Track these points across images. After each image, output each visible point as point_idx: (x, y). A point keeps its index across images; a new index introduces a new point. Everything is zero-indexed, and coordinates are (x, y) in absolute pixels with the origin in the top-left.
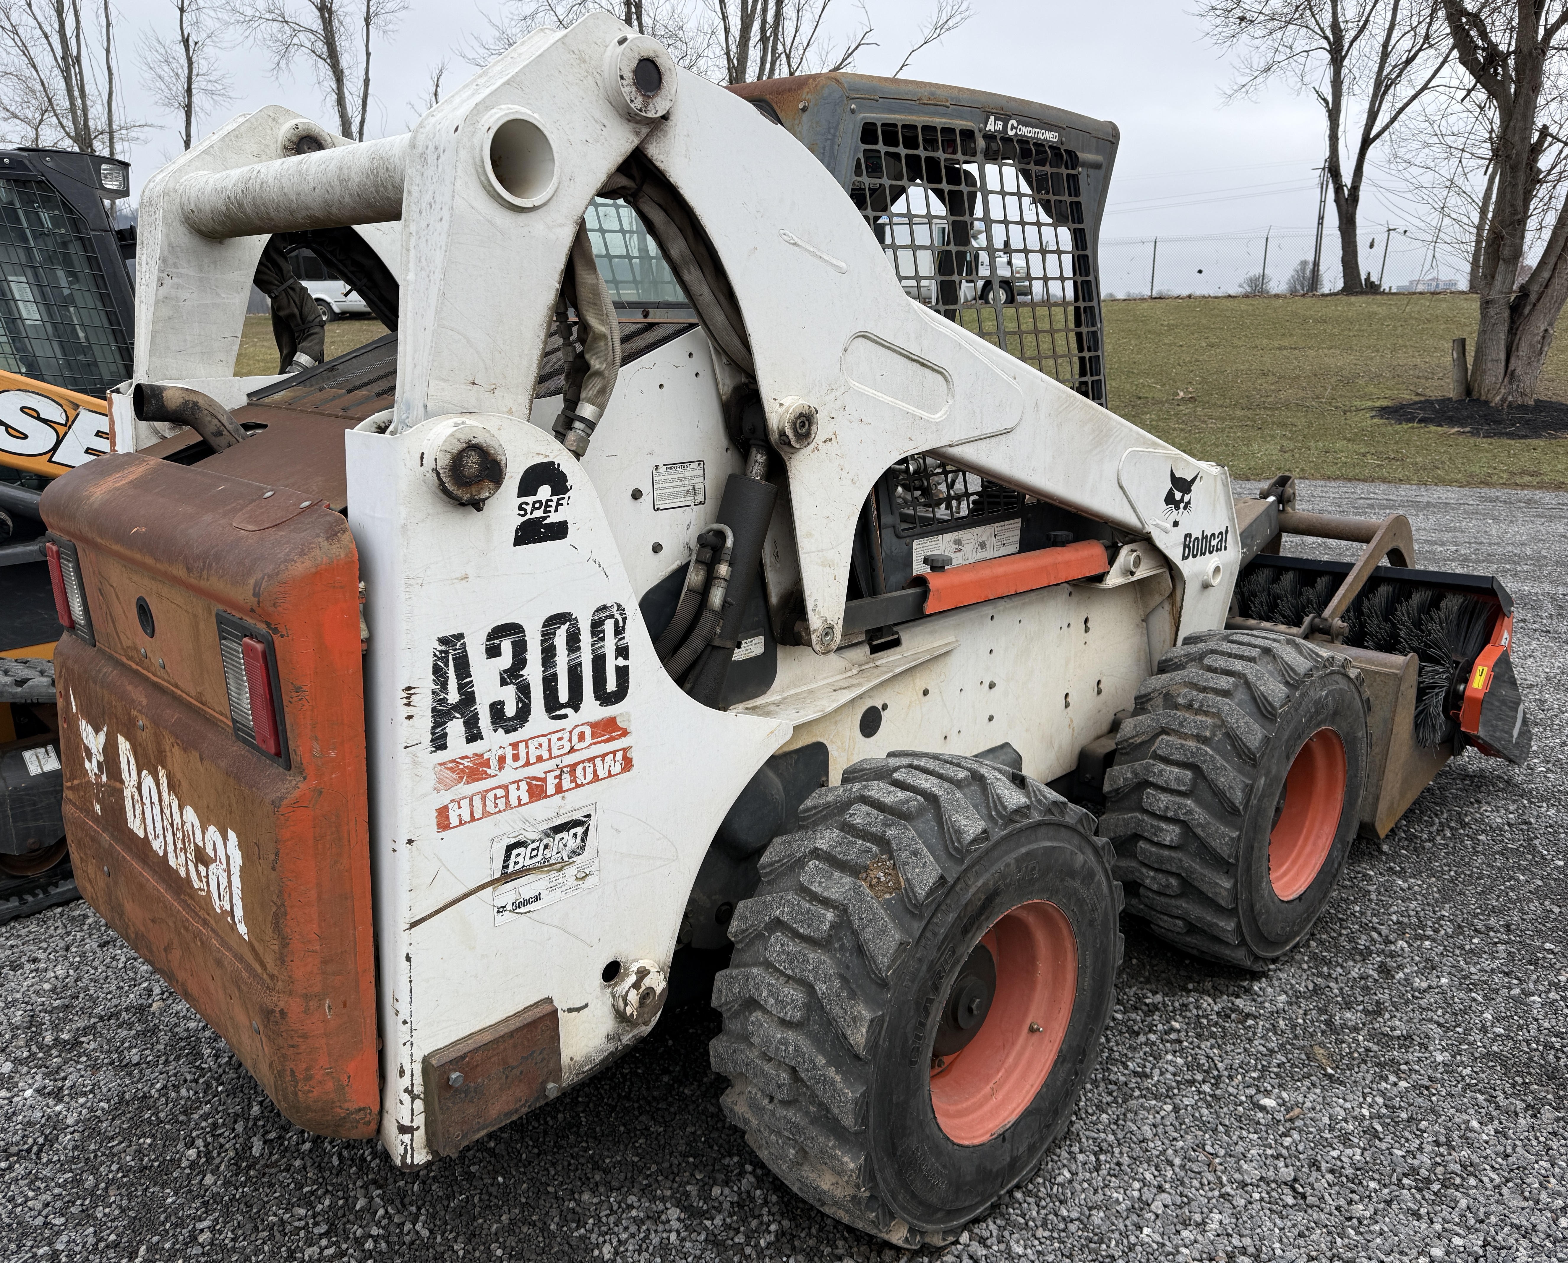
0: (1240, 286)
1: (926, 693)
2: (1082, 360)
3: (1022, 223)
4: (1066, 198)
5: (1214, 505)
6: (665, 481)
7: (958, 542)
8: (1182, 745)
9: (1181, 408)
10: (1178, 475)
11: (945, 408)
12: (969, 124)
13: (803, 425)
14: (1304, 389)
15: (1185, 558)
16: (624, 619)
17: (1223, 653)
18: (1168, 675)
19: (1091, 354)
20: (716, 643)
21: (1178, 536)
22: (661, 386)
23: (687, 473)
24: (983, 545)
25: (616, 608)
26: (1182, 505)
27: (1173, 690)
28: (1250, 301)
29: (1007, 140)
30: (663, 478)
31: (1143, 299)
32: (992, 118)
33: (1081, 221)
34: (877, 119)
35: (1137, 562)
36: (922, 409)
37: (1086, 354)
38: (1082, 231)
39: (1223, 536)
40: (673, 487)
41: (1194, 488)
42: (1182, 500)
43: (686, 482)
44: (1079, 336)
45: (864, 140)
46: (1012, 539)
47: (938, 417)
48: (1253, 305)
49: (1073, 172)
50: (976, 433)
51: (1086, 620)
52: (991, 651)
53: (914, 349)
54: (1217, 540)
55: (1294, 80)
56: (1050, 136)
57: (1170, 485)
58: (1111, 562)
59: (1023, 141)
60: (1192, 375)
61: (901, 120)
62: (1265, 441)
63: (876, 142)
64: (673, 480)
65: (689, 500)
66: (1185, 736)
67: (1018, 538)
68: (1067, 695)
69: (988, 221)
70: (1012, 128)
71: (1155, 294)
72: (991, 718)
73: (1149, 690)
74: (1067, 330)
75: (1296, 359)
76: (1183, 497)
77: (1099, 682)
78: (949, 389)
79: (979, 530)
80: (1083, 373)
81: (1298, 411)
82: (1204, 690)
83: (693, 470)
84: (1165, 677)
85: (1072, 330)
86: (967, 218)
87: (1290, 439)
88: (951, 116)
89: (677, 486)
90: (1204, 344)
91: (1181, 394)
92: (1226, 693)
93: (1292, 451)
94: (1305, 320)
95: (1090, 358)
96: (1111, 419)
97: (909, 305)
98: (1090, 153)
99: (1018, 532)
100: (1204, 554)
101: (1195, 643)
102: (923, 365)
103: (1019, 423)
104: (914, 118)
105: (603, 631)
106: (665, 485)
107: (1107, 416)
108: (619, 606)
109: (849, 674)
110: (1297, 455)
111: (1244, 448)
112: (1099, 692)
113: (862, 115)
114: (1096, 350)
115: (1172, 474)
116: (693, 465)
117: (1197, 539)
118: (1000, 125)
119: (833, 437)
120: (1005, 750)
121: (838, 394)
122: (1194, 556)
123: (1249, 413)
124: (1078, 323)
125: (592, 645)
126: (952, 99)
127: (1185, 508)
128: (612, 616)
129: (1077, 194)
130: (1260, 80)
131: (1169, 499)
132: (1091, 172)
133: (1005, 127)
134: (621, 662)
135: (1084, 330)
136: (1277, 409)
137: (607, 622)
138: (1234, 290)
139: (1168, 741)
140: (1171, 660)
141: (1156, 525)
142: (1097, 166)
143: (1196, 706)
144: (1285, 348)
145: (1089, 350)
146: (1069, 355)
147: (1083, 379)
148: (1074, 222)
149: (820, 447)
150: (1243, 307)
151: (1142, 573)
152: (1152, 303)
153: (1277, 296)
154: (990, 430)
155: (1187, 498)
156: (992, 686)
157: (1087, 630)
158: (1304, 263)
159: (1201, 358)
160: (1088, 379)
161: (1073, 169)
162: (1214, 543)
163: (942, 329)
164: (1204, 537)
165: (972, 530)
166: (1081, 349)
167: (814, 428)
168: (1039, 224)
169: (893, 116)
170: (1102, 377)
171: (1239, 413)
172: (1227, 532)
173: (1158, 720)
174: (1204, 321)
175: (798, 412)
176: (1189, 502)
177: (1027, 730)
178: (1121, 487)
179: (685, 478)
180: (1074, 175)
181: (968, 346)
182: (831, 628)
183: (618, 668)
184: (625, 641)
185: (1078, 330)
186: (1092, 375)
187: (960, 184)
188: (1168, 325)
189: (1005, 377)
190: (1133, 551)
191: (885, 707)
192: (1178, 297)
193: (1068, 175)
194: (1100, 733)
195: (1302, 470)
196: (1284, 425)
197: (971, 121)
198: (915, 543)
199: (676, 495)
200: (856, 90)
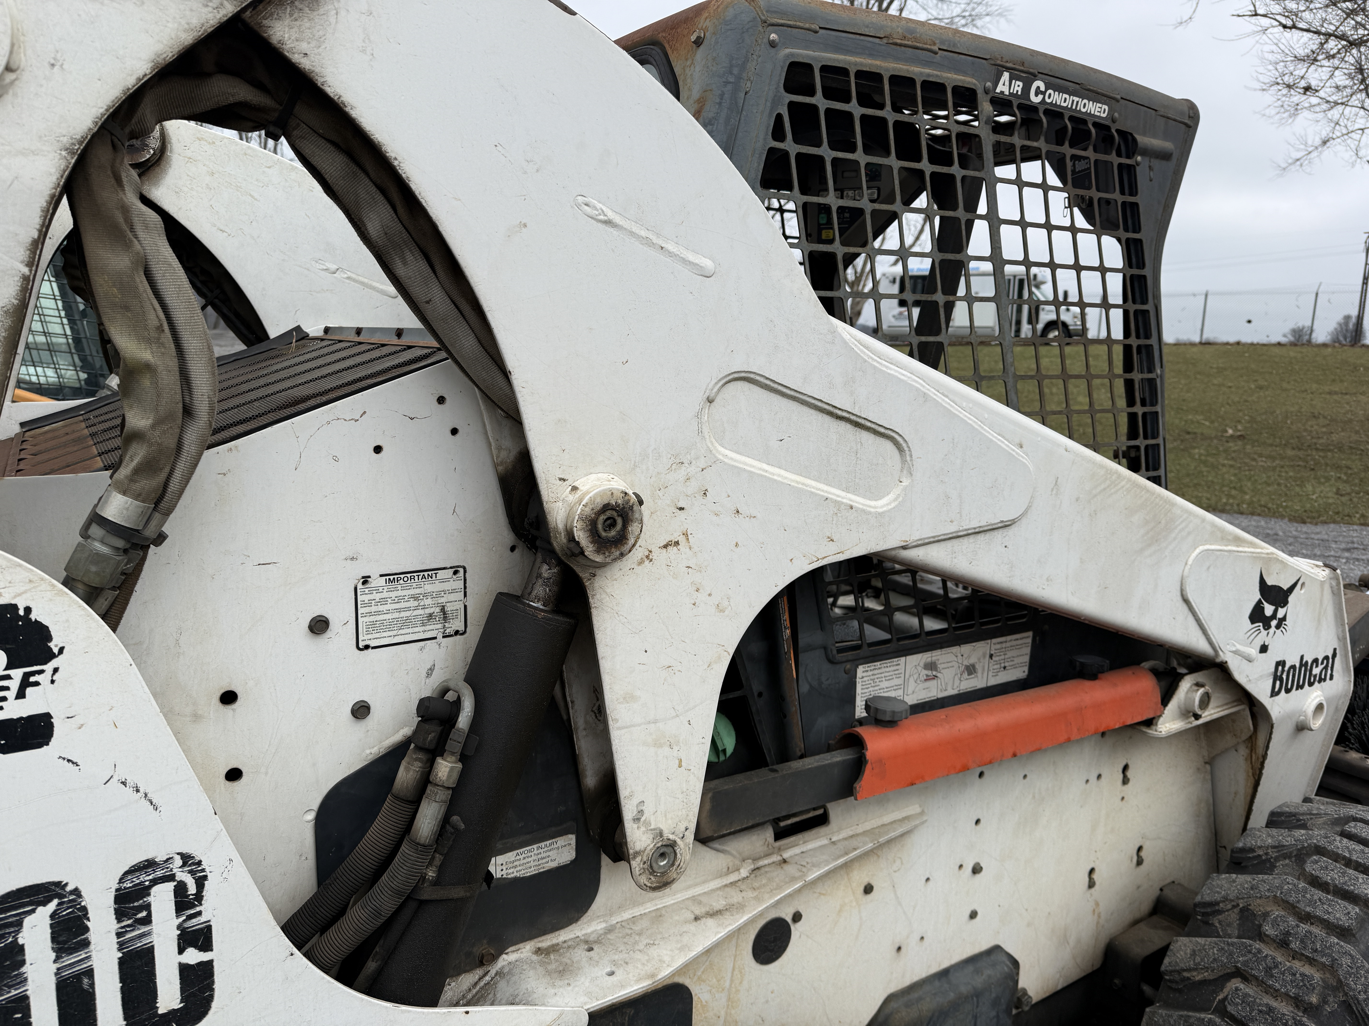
0: (1285, 336)
1: (868, 889)
2: (1132, 418)
3: (1049, 227)
4: (1116, 196)
5: (1319, 621)
6: (383, 601)
7: (931, 666)
8: (1271, 1010)
9: (1231, 444)
10: (1270, 582)
11: (897, 491)
12: (968, 79)
13: (611, 523)
14: (1357, 432)
15: (1274, 693)
16: (201, 882)
17: (1336, 857)
18: (1248, 878)
19: (1146, 409)
20: (427, 894)
21: (1267, 664)
22: (378, 449)
23: (428, 587)
24: (971, 670)
25: (178, 861)
26: (1274, 623)
27: (1258, 906)
28: (1298, 349)
29: (1029, 109)
30: (377, 597)
31: (1193, 344)
32: (1006, 76)
33: (1137, 229)
34: (814, 58)
35: (1205, 702)
36: (854, 493)
37: (1139, 409)
38: (1138, 243)
39: (1329, 661)
40: (399, 610)
41: (1291, 599)
42: (1274, 616)
43: (428, 601)
44: (1129, 384)
45: (789, 87)
46: (1017, 661)
47: (882, 504)
48: (1301, 352)
49: (1128, 161)
50: (951, 529)
51: (1125, 768)
52: (978, 822)
53: (841, 401)
54: (1321, 667)
55: (1349, 155)
56: (1097, 110)
57: (1258, 596)
58: (1165, 700)
59: (1054, 113)
60: (1241, 414)
61: (856, 64)
62: (1320, 483)
63: (811, 92)
64: (399, 600)
65: (434, 629)
66: (1276, 994)
67: (1027, 659)
68: (1092, 871)
69: (994, 221)
70: (1038, 92)
71: (1203, 341)
72: (973, 915)
73: (1217, 897)
74: (1111, 377)
75: (1348, 403)
76: (1275, 612)
77: (1140, 849)
78: (904, 461)
79: (966, 649)
80: (1132, 434)
81: (1352, 453)
82: (1307, 918)
83: (443, 581)
84: (1243, 880)
85: (1119, 376)
86: (960, 213)
87: (1346, 482)
88: (940, 66)
89: (408, 609)
90: (1253, 386)
91: (1230, 432)
92: (1344, 933)
93: (1349, 494)
94: (1356, 368)
95: (1144, 415)
96: (1174, 504)
97: (834, 331)
98: (1154, 136)
99: (1028, 650)
100: (1300, 687)
101: (1291, 828)
102: (857, 425)
103: (1023, 515)
104: (878, 63)
105: (148, 907)
106: (381, 608)
107: (1167, 501)
108: (186, 858)
109: (733, 877)
110: (1355, 500)
111: (1297, 489)
112: (1140, 862)
113: (788, 51)
114: (1154, 403)
115: (1262, 581)
116: (441, 574)
117: (1293, 667)
118: (1018, 87)
119: (682, 539)
120: (993, 957)
121: (692, 470)
122: (1288, 691)
123: (1301, 454)
124: (1128, 367)
125: (119, 935)
126: (942, 42)
127: (1278, 627)
128: (171, 878)
129: (1133, 191)
130: (1314, 154)
131: (1257, 616)
132: (1156, 163)
133: (1026, 90)
134: (193, 956)
135: (1136, 376)
136: (1329, 451)
137: (155, 890)
138: (1283, 340)
139: (1246, 995)
140: (1252, 850)
141: (1236, 652)
142: (1165, 156)
143: (1295, 945)
144: (1336, 393)
145: (1143, 404)
146: (1113, 410)
147: (1133, 443)
148: (1126, 230)
149: (654, 556)
150: (1292, 354)
151: (1210, 714)
152: (1201, 348)
153: (1325, 345)
154: (975, 524)
155: (1281, 613)
156: (977, 870)
157: (1125, 781)
158: (1347, 318)
159: (1250, 399)
160: (1141, 442)
161: (1128, 157)
162: (1316, 671)
163: (893, 370)
164: (1303, 664)
165: (955, 649)
166: (1131, 402)
167: (633, 528)
168: (1073, 230)
169: (841, 57)
170: (1160, 441)
171: (1290, 452)
172: (1334, 655)
173: (1231, 954)
174: (1253, 366)
175: (600, 502)
176: (1284, 618)
177: (1029, 925)
178: (1186, 601)
179: (425, 595)
180: (1129, 166)
181: (939, 398)
182: (672, 845)
183: (184, 969)
184: (203, 919)
185: (1128, 376)
186: (1146, 437)
187: (950, 164)
188: (1218, 368)
189: (1004, 444)
190: (1199, 685)
191: (797, 917)
192: (1227, 344)
193: (1120, 165)
194: (1138, 915)
195: (1363, 516)
196: (1338, 468)
197: (973, 76)
198: (860, 670)
199: (406, 623)
200: (783, 14)
